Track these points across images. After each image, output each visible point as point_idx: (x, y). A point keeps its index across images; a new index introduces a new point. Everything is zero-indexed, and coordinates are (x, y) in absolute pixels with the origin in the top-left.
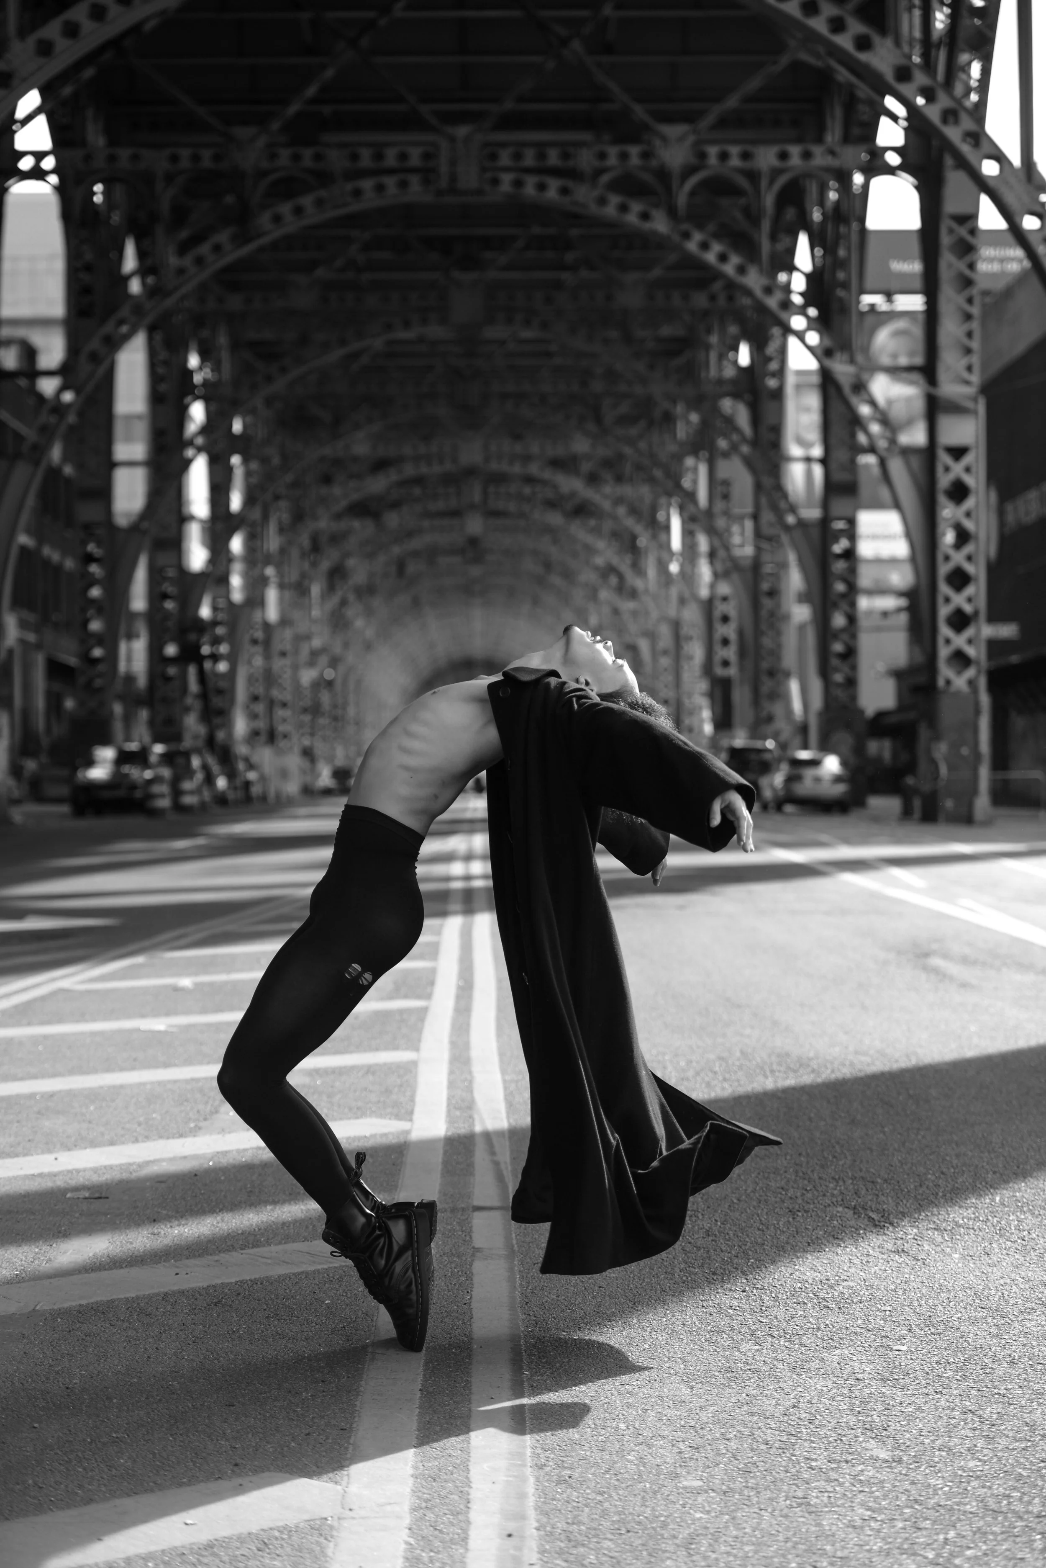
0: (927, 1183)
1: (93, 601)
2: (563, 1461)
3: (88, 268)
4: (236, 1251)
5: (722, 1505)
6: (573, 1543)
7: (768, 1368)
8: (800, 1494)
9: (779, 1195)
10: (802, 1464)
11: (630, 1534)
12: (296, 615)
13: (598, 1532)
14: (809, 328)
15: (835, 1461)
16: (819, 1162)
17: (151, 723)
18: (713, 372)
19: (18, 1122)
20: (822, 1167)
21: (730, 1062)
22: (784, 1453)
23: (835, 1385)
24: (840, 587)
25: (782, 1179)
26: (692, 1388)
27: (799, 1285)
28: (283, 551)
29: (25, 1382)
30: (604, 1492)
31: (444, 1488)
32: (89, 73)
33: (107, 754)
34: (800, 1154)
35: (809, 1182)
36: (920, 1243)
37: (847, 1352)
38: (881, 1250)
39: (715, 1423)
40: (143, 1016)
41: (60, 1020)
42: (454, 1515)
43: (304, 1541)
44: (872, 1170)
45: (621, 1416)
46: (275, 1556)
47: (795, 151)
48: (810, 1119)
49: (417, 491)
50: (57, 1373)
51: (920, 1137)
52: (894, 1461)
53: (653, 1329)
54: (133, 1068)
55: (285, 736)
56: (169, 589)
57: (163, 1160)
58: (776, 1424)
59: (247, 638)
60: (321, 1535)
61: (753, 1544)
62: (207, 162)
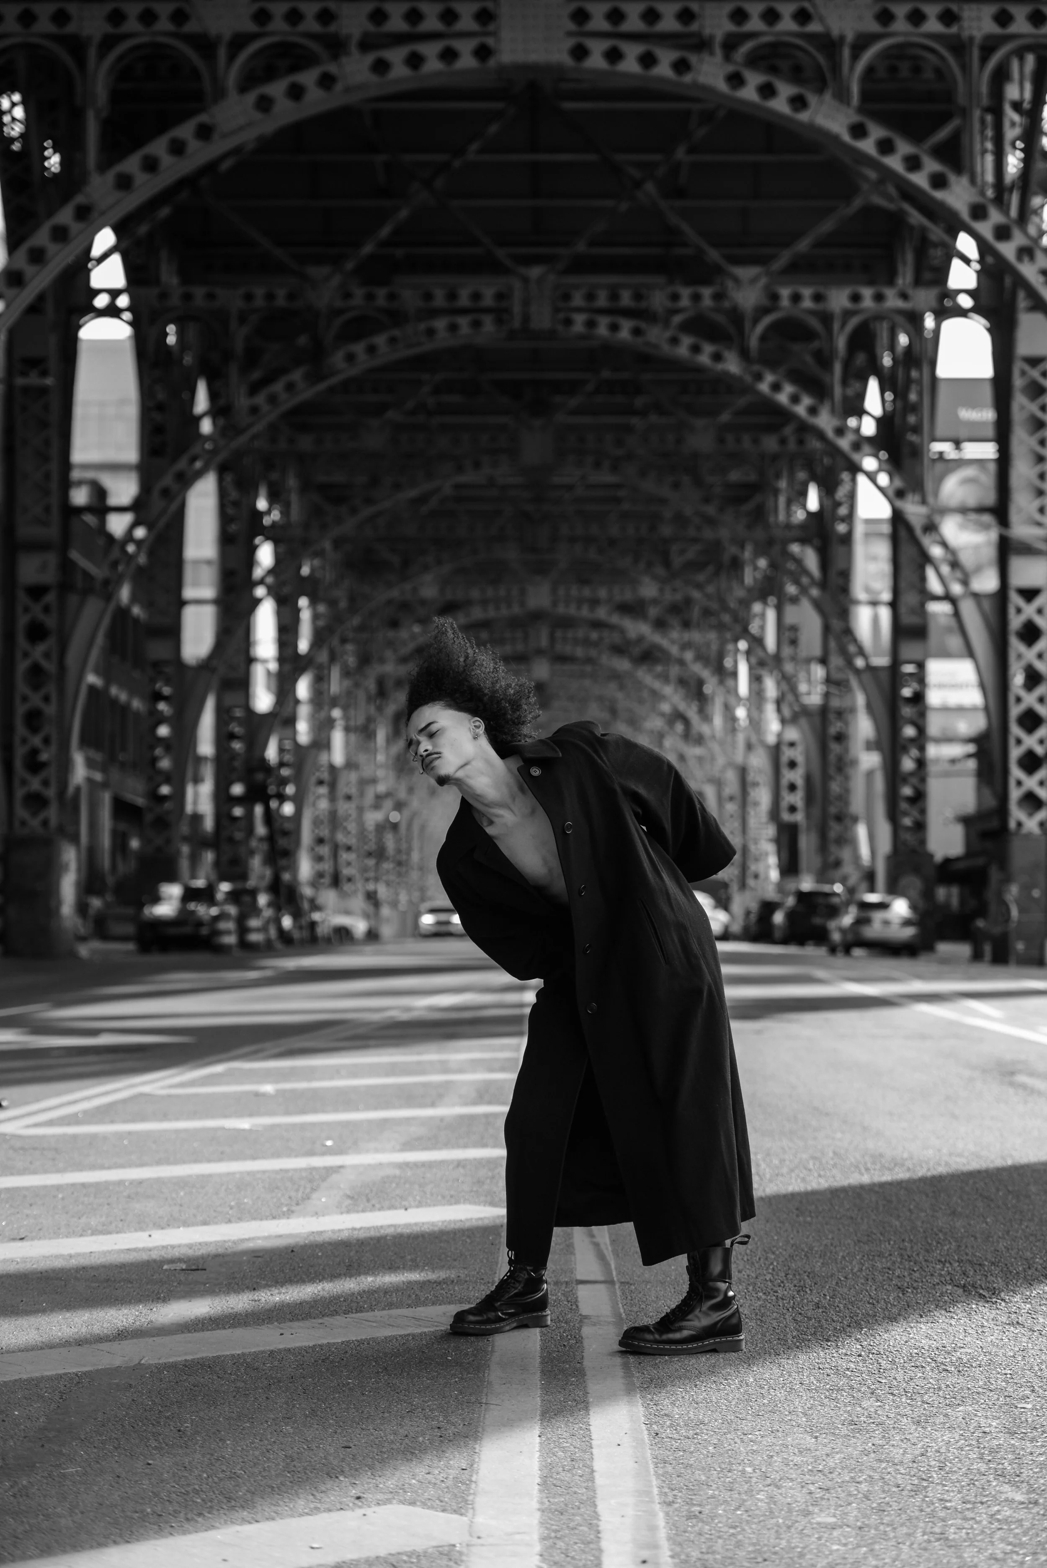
0: (1035, 1265)
1: (161, 740)
2: (691, 1499)
3: (160, 407)
4: (339, 1315)
5: (859, 1538)
7: (892, 1422)
8: (937, 1530)
9: (887, 1275)
10: (937, 1505)
11: (767, 1563)
12: (362, 758)
13: (734, 1560)
14: (880, 470)
15: (969, 1502)
16: (923, 1248)
17: (217, 864)
18: (782, 517)
19: (108, 1204)
20: (927, 1251)
21: (824, 1161)
22: (916, 1495)
23: (962, 1437)
24: (909, 731)
25: (887, 1262)
26: (816, 1437)
27: (916, 1351)
28: (349, 693)
29: (135, 1426)
30: (737, 1526)
31: (573, 1521)
32: (165, 212)
33: (174, 891)
34: (903, 1241)
35: (915, 1263)
36: (1034, 1316)
37: (971, 1409)
38: (995, 1322)
39: (843, 1468)
40: (225, 1116)
41: (144, 1119)
42: (585, 1544)
44: (978, 1254)
45: (746, 1461)
47: (867, 293)
48: (910, 1210)
50: (168, 1418)
51: (1023, 1227)
52: (1030, 1503)
53: (770, 1387)
54: (220, 1160)
55: (349, 880)
56: (237, 729)
57: (259, 1238)
58: (905, 1470)
59: (313, 780)
60: (450, 1560)
62: (281, 301)
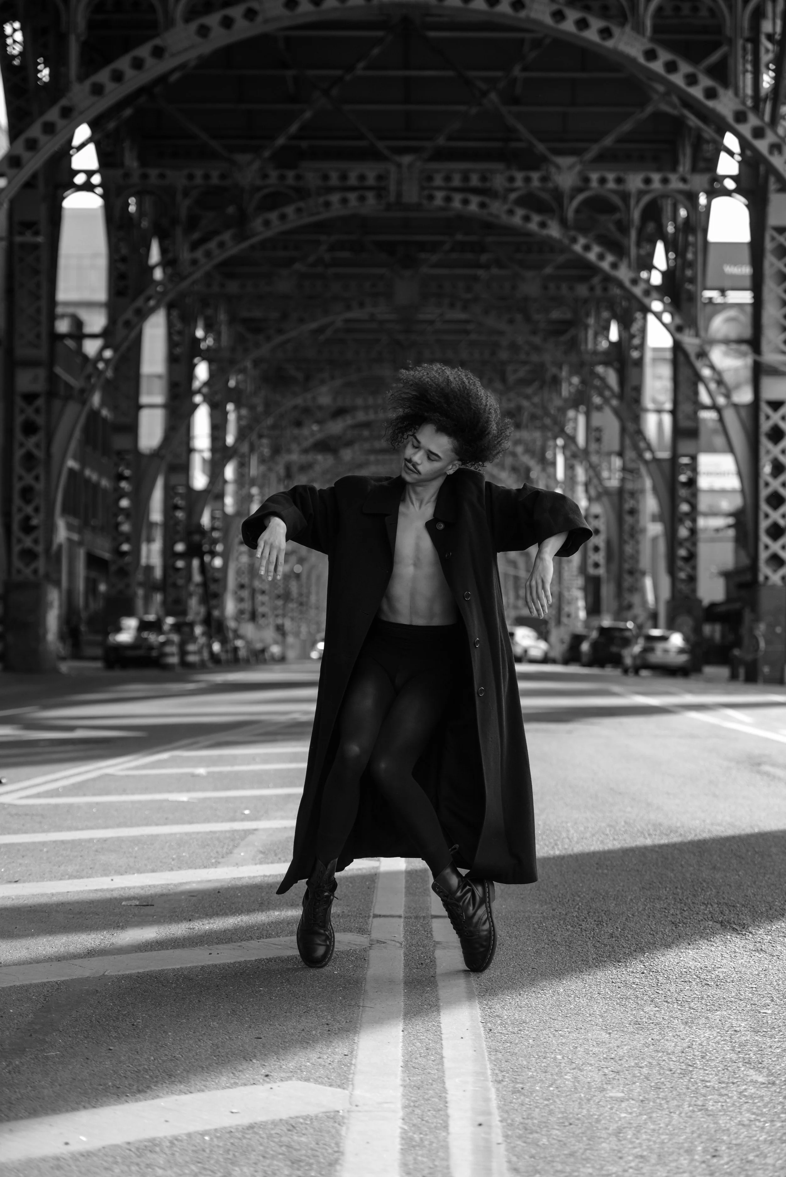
0: (775, 907)
1: (123, 510)
2: (516, 1078)
3: (124, 260)
4: (254, 940)
5: (641, 1108)
6: (529, 1131)
7: (667, 1022)
8: (699, 1103)
9: (664, 913)
10: (699, 1084)
11: (572, 1126)
13: (547, 1124)
14: (665, 311)
15: (724, 1082)
16: (691, 893)
17: (164, 603)
18: (590, 346)
19: (81, 856)
20: (694, 896)
21: (617, 828)
22: (684, 1076)
23: (719, 1034)
24: (685, 508)
25: (664, 903)
26: (610, 1034)
27: (685, 970)
28: (264, 476)
29: (100, 1021)
30: (550, 1099)
31: (427, 1094)
32: (128, 112)
33: (131, 623)
34: (676, 888)
35: (685, 905)
36: (774, 945)
37: (725, 1013)
38: (744, 949)
39: (629, 1057)
40: (170, 792)
41: (108, 793)
42: (436, 1111)
43: (323, 1125)
44: (732, 898)
45: (557, 1050)
46: (301, 1134)
47: (656, 177)
48: (682, 866)
49: (366, 433)
50: (125, 1015)
51: (766, 878)
52: (769, 1083)
53: (576, 996)
54: (165, 824)
55: (263, 616)
56: (180, 502)
57: (194, 882)
58: (676, 1058)
60: (335, 1122)
61: (667, 1134)
62: (215, 180)
